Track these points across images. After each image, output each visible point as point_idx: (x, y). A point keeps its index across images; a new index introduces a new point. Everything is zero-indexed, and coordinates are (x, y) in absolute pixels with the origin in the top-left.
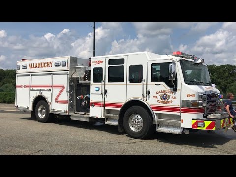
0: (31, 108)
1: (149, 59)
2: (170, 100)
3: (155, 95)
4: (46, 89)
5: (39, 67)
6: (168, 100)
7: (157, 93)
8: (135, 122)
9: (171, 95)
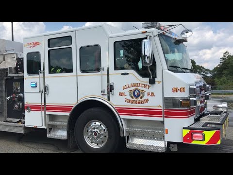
1: (111, 35)
2: (145, 98)
3: (122, 91)
6: (141, 98)
7: (124, 88)
8: (95, 134)
9: (147, 91)
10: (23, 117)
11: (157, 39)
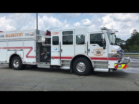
0: (8, 62)
1: (89, 32)
2: (101, 54)
3: (93, 51)
4: (19, 49)
5: (13, 36)
7: (94, 50)
8: (81, 67)
9: (102, 51)
10: (50, 62)
11: (106, 34)
